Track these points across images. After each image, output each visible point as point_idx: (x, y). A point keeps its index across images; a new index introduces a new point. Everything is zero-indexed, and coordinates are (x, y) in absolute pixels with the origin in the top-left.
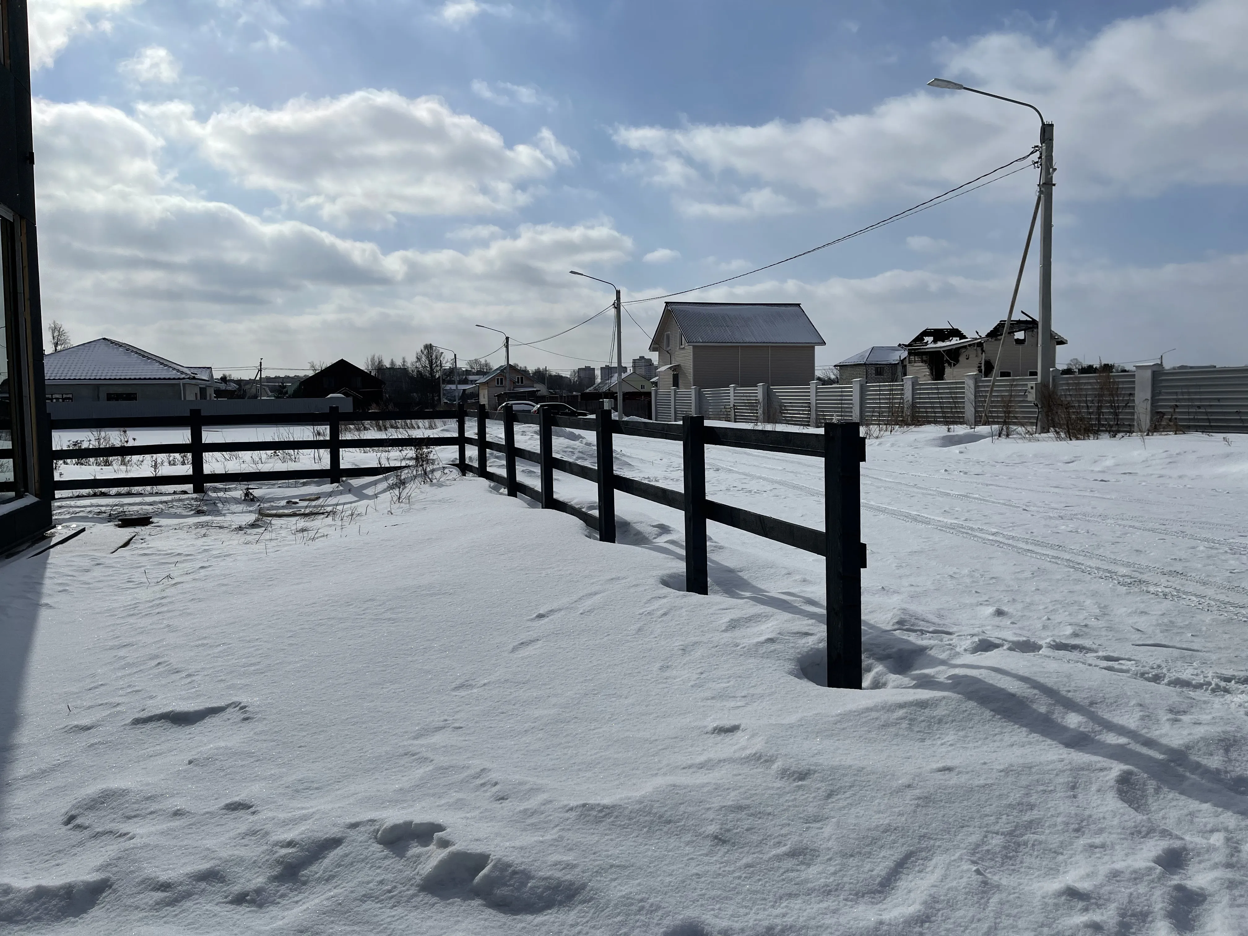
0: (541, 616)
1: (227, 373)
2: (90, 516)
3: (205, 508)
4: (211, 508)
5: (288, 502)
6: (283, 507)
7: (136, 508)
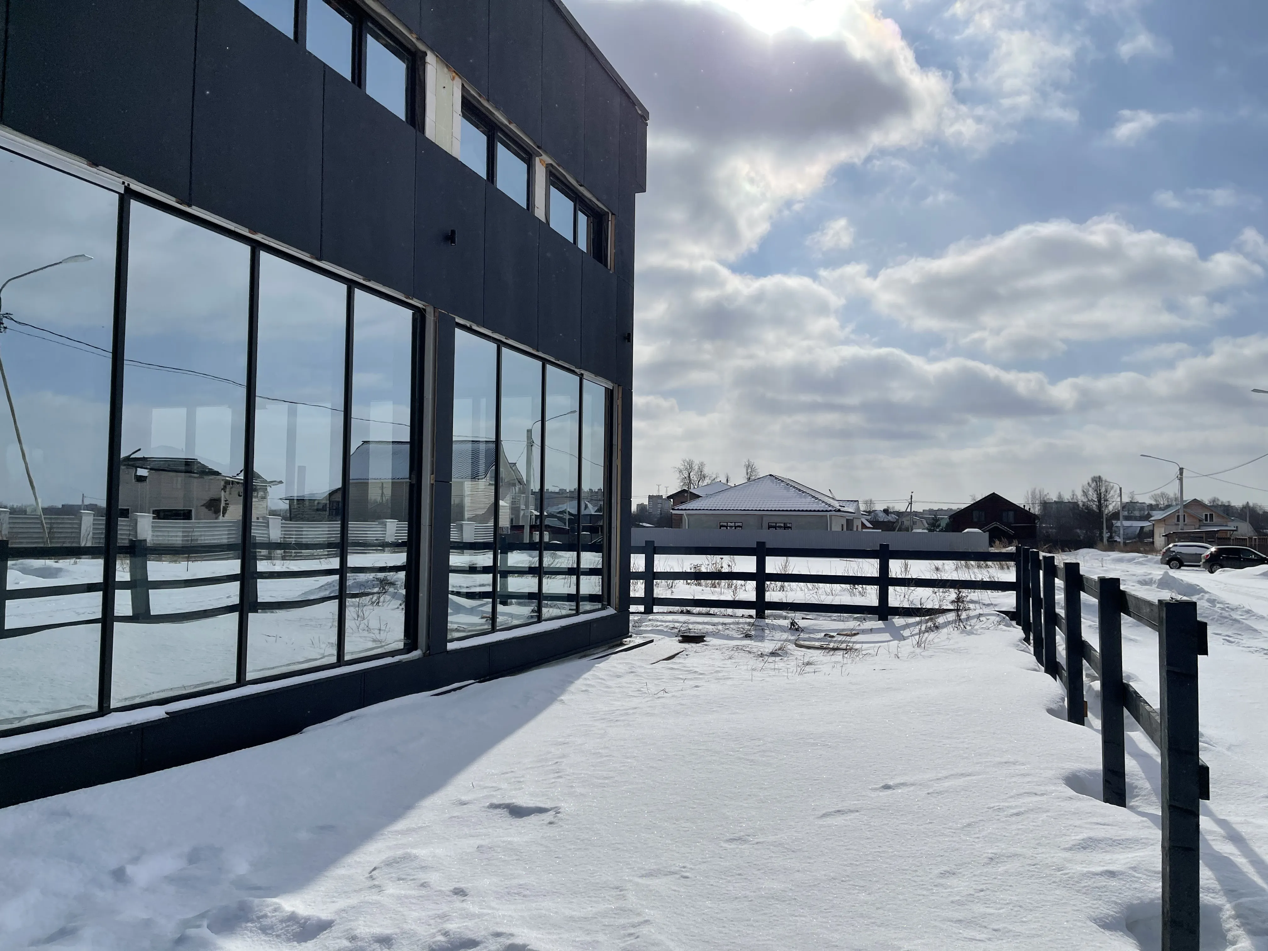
0: (887, 787)
1: (891, 505)
2: (665, 630)
3: (753, 633)
4: (759, 633)
5: (825, 635)
6: (819, 640)
7: (700, 627)
